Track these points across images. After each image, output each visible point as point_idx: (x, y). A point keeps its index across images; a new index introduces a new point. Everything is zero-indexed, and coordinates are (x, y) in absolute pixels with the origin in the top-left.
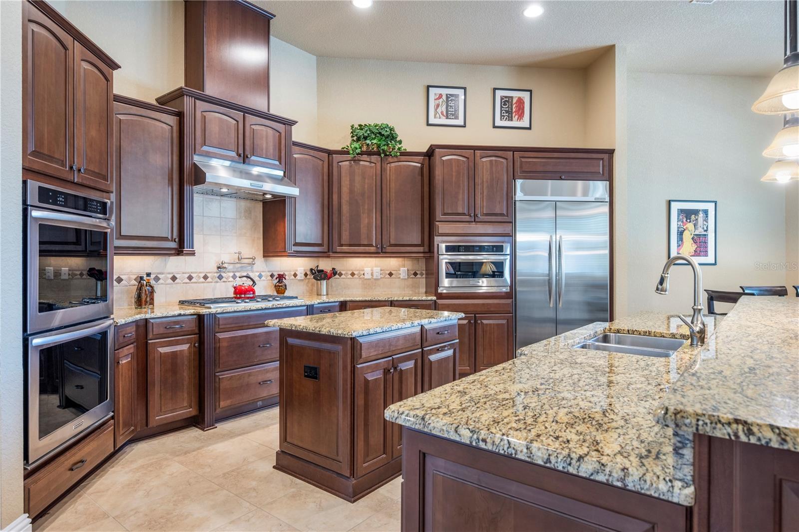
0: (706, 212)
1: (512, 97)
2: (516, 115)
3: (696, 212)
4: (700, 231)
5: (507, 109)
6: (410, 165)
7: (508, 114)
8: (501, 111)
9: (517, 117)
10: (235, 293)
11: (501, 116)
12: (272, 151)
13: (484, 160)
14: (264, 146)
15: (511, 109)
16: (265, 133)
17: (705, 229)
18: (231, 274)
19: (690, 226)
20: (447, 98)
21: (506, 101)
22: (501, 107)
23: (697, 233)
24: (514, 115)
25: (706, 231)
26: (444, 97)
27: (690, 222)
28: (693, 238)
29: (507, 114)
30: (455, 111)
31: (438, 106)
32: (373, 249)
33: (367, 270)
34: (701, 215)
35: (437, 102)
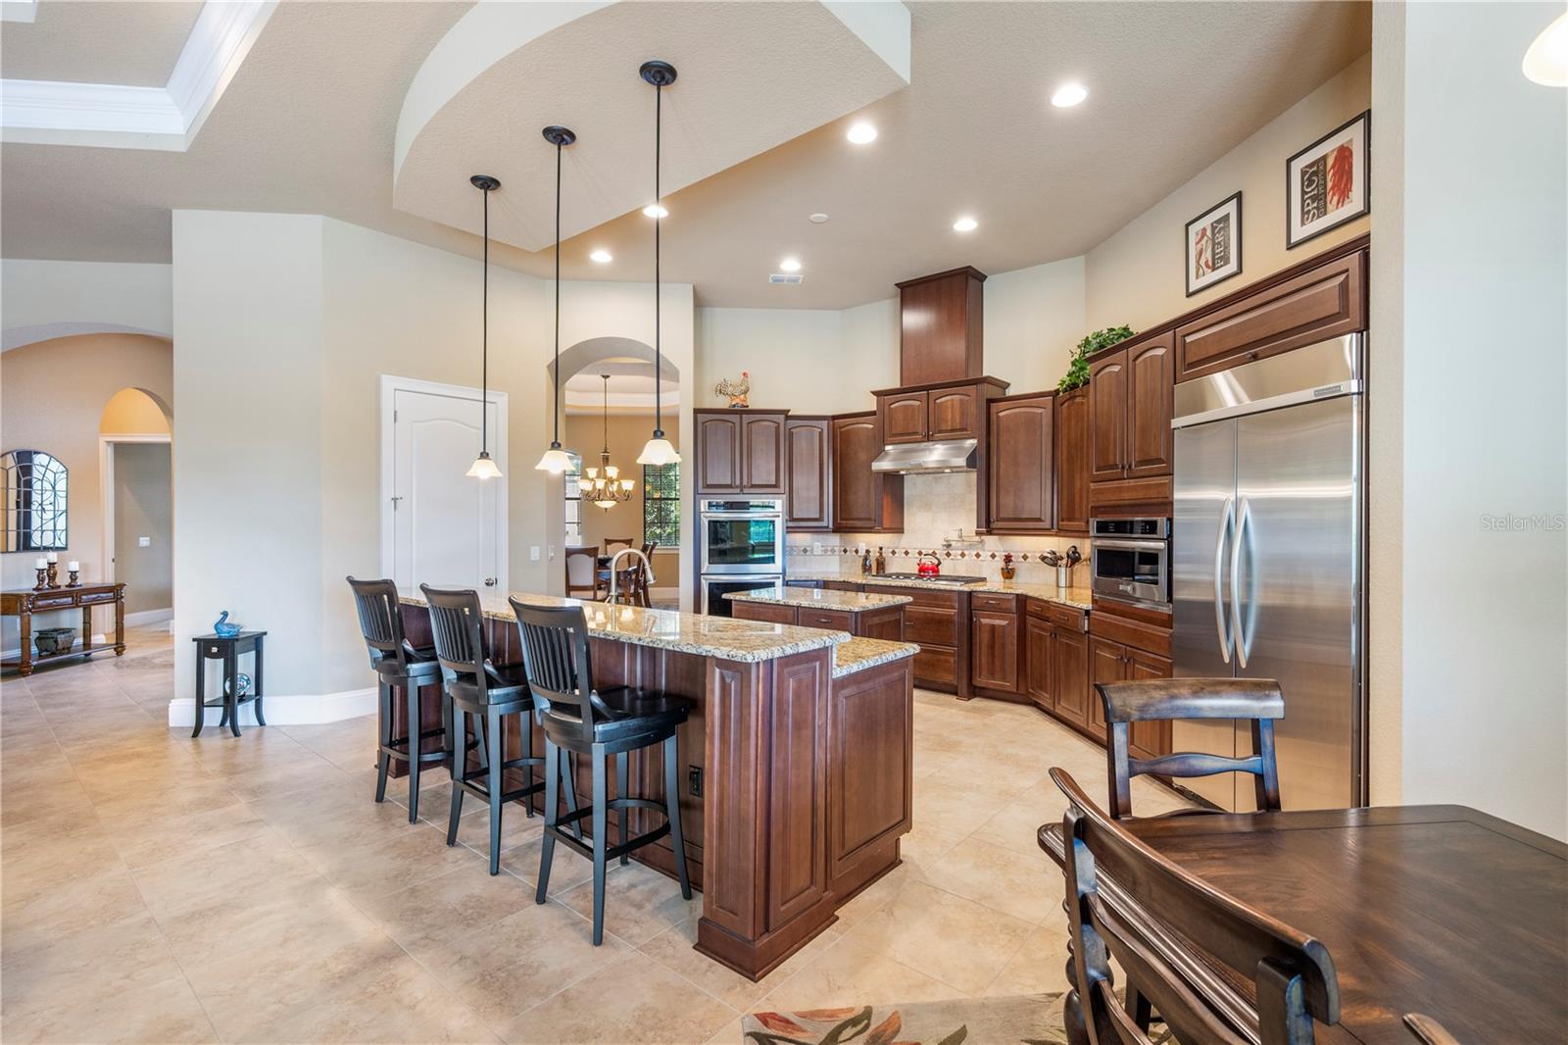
1: (1324, 159)
2: (1334, 195)
5: (1315, 192)
7: (1316, 201)
8: (1303, 201)
9: (1336, 198)
10: (920, 570)
11: (1303, 213)
12: (958, 421)
13: (1138, 361)
14: (949, 417)
15: (1321, 188)
16: (950, 403)
18: (960, 552)
20: (1213, 228)
21: (1313, 174)
22: (1304, 193)
24: (1329, 198)
26: (1209, 233)
29: (1315, 205)
30: (1225, 248)
31: (1200, 253)
35: (1199, 246)
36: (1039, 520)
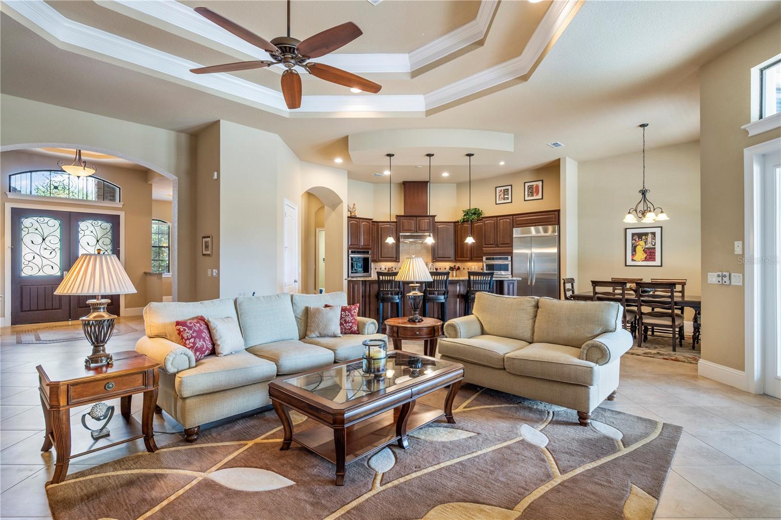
0: (654, 234)
1: (533, 185)
2: (535, 193)
3: (646, 234)
4: (649, 245)
6: (478, 225)
7: (531, 193)
8: (528, 192)
11: (528, 195)
12: (426, 227)
13: (501, 221)
14: (424, 226)
15: (532, 191)
16: (425, 222)
17: (653, 244)
19: (642, 243)
20: (504, 191)
21: (530, 187)
22: (528, 190)
23: (647, 246)
25: (654, 245)
26: (503, 191)
27: (641, 240)
28: (643, 250)
31: (500, 195)
32: (468, 259)
33: (473, 267)
34: (650, 235)
36: (450, 258)
